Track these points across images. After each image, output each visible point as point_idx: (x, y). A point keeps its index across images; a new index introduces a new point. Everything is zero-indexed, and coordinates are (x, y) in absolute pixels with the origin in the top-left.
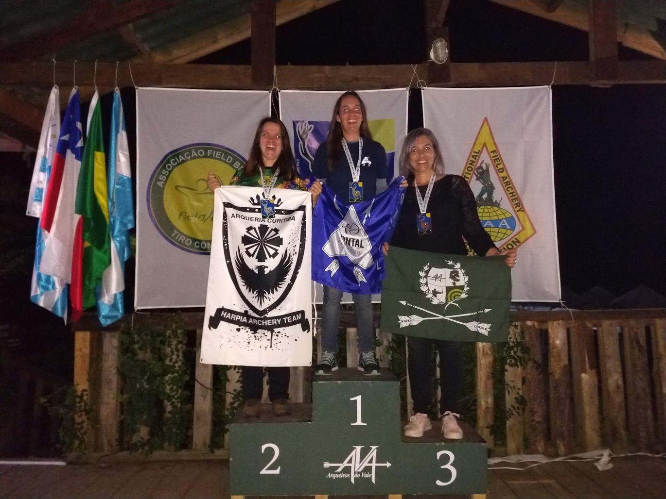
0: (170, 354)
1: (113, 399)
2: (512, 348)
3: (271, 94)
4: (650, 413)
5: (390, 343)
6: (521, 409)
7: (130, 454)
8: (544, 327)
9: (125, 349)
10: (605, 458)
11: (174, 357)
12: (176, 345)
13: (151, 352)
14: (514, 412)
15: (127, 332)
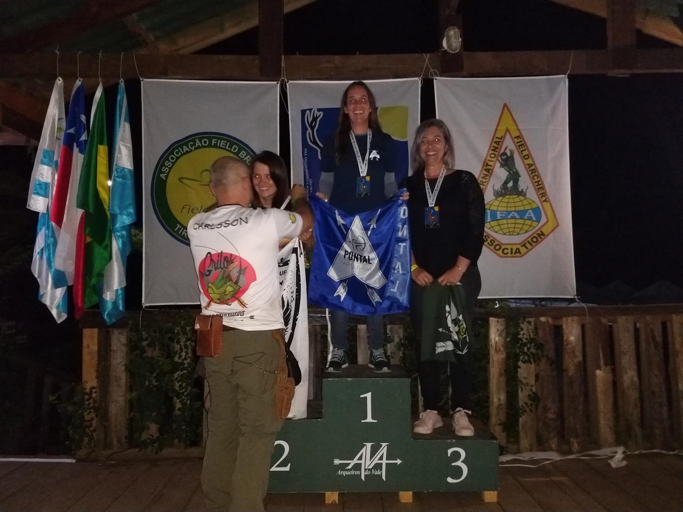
0: (179, 351)
1: (122, 396)
2: (525, 344)
3: (279, 85)
4: (665, 409)
5: (401, 340)
6: (534, 406)
7: (140, 451)
8: (558, 323)
9: (133, 347)
10: (619, 455)
11: (183, 354)
12: (184, 342)
13: (160, 349)
14: (527, 409)
15: (135, 329)
